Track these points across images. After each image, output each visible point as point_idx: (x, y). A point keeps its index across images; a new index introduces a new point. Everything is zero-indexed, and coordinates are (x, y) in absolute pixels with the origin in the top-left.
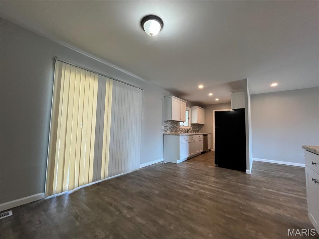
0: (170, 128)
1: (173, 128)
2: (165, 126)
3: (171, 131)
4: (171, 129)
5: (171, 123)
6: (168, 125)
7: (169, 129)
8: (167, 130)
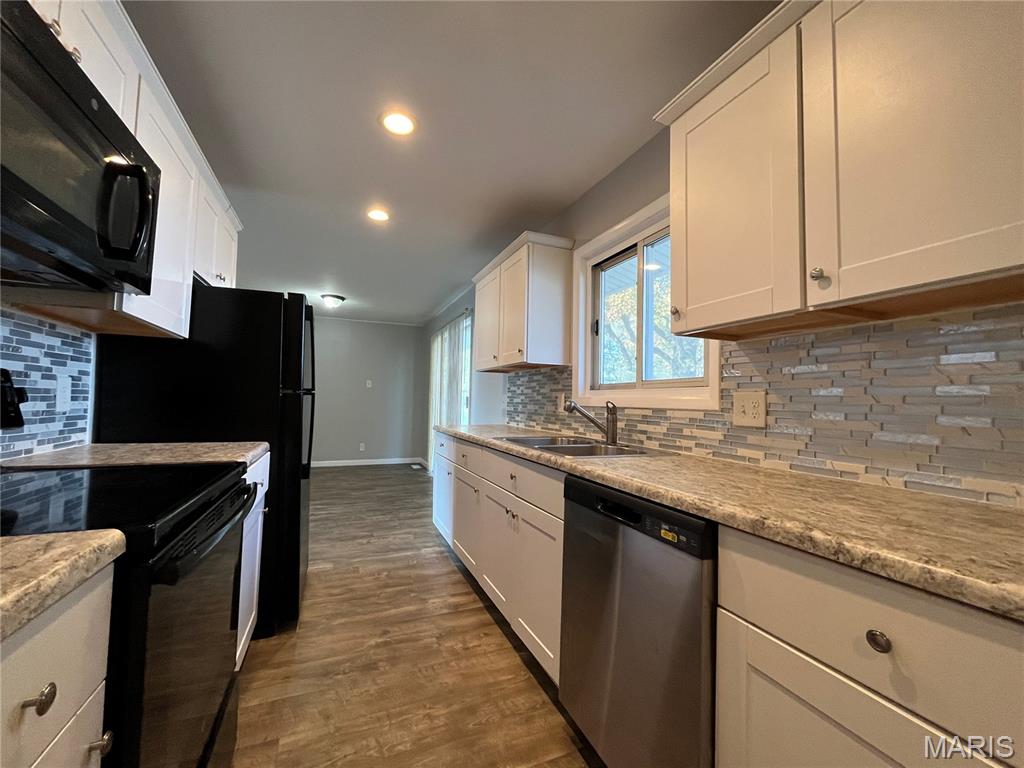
0: (525, 405)
1: (536, 402)
2: (510, 394)
3: (530, 418)
4: (529, 407)
5: (529, 382)
6: (519, 392)
7: (520, 408)
8: (516, 411)
